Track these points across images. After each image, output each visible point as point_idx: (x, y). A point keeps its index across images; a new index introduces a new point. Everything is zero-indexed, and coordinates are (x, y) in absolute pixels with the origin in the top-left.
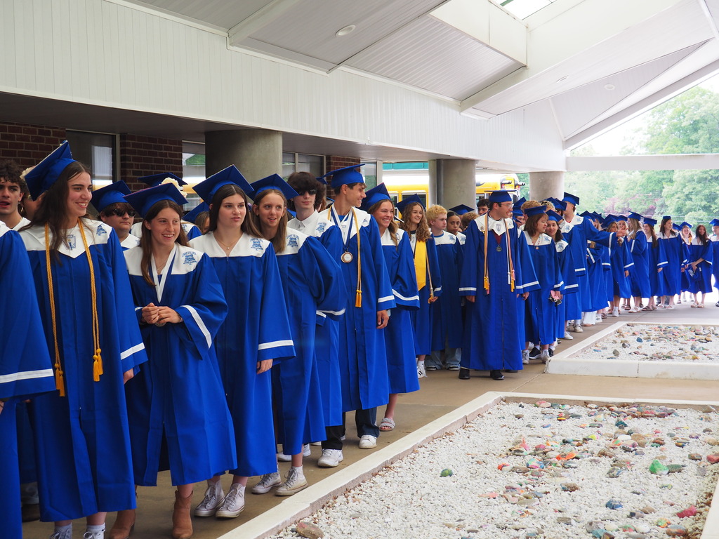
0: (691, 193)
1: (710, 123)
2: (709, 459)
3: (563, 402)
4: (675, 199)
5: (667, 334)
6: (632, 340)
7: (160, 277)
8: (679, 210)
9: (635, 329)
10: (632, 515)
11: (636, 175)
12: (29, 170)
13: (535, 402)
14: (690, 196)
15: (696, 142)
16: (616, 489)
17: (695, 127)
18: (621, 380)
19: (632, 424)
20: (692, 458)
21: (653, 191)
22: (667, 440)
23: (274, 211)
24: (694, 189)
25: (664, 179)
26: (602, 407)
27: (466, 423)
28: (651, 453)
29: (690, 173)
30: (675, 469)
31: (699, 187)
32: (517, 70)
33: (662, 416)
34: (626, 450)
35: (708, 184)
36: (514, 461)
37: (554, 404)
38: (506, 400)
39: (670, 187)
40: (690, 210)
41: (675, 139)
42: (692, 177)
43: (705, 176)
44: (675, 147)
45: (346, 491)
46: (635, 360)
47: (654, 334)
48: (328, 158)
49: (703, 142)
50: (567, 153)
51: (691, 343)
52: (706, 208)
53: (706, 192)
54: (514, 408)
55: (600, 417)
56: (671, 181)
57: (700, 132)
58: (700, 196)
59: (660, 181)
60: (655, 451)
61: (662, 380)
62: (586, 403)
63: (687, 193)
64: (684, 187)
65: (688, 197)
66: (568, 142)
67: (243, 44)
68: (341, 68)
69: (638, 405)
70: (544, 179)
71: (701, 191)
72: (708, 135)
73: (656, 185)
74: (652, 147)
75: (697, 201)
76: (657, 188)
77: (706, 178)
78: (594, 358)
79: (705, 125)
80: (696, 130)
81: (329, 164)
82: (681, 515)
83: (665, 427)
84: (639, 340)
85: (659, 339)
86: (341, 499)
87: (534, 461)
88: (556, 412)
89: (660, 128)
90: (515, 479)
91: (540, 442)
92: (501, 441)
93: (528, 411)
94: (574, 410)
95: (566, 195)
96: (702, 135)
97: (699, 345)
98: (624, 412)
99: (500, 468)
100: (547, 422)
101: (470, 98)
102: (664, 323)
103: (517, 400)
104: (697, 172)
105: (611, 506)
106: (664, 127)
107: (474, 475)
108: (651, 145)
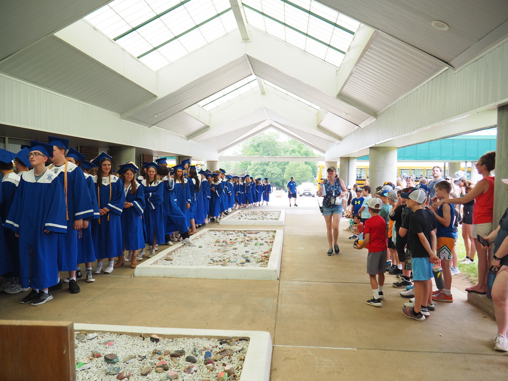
1: (264, 144)
2: (270, 242)
3: (227, 231)
4: (252, 171)
5: (253, 213)
6: (244, 215)
7: (126, 190)
8: (253, 175)
9: (244, 212)
10: (252, 253)
11: (238, 162)
12: (92, 160)
13: (219, 231)
15: (259, 151)
16: (247, 249)
17: (258, 145)
18: (242, 226)
19: (248, 235)
20: (266, 242)
21: (244, 168)
22: (258, 238)
23: (152, 173)
26: (239, 231)
27: (201, 236)
28: (254, 242)
30: (261, 244)
31: (260, 167)
32: (206, 128)
33: (256, 233)
34: (248, 241)
35: (263, 166)
36: (217, 244)
37: (225, 231)
38: (211, 231)
40: (257, 175)
41: (252, 149)
44: (251, 152)
45: (174, 251)
46: (246, 220)
47: (250, 213)
48: (143, 155)
50: (220, 154)
51: (261, 216)
52: (262, 174)
53: (262, 168)
54: (213, 233)
55: (239, 234)
56: (250, 164)
57: (260, 147)
58: (260, 170)
59: (246, 164)
60: (256, 241)
61: (253, 226)
62: (234, 231)
64: (255, 167)
65: (256, 170)
66: (220, 151)
67: (126, 119)
68: (153, 126)
69: (249, 231)
70: (211, 163)
73: (246, 165)
75: (259, 171)
76: (246, 167)
77: (262, 164)
78: (234, 220)
79: (261, 145)
80: (259, 147)
81: (143, 157)
82: (264, 253)
83: (257, 236)
84: (246, 215)
85: (252, 215)
86: (173, 253)
87: (224, 244)
88: (226, 233)
90: (220, 248)
91: (223, 240)
92: (213, 240)
93: (217, 233)
94: (231, 233)
95: (220, 169)
96: (261, 148)
97: (264, 216)
98: (245, 233)
99: (215, 245)
100: (224, 235)
101: (191, 136)
102: (252, 210)
103: (214, 230)
104: (259, 161)
105: (246, 252)
106: (248, 145)
107: (208, 247)
108: (244, 151)
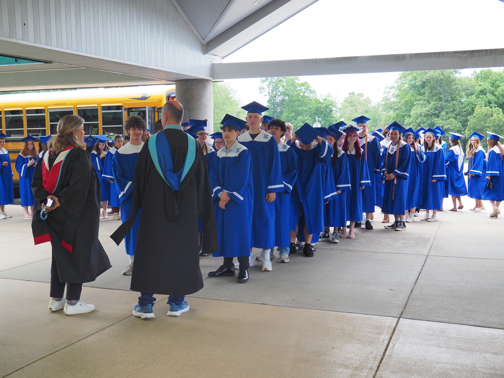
0: (420, 123)
1: (432, 83)
14: (420, 124)
24: (422, 120)
25: (406, 115)
29: (420, 112)
35: (430, 117)
39: (409, 119)
41: (412, 92)
42: (421, 113)
43: (428, 113)
44: (412, 97)
49: (428, 93)
63: (418, 122)
64: (417, 119)
71: (426, 122)
72: (430, 90)
74: (400, 97)
77: (429, 114)
79: (429, 85)
89: (404, 86)
108: (399, 96)
